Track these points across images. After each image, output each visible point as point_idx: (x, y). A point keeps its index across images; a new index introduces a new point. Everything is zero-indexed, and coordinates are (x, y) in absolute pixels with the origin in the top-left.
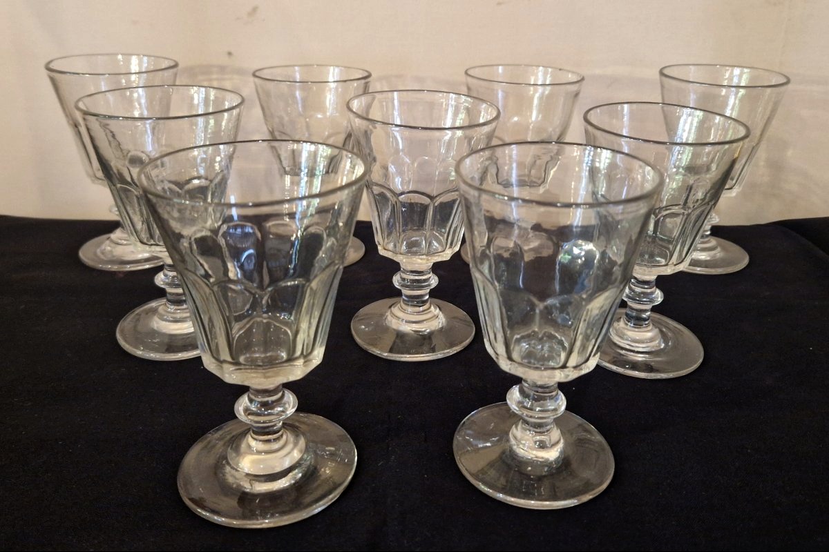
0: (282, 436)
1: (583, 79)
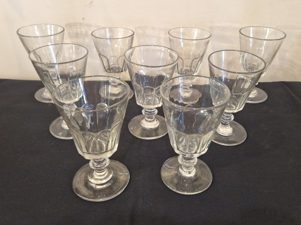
0: (104, 171)
1: (211, 36)
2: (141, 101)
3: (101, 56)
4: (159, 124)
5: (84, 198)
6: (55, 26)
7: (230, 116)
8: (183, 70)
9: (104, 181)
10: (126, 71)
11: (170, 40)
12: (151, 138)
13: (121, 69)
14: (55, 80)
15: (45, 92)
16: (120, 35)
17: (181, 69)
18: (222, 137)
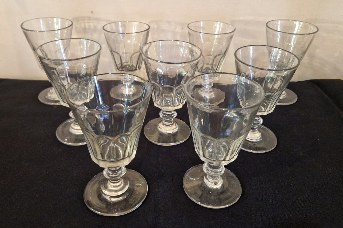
1: (235, 30)
2: (158, 103)
3: (113, 52)
4: (178, 129)
5: (97, 212)
6: (63, 19)
7: (259, 119)
8: (204, 68)
9: (120, 193)
10: (140, 69)
11: (189, 34)
12: (169, 144)
13: (135, 67)
14: (63, 79)
15: (50, 93)
16: (134, 30)
17: (202, 67)
18: (249, 143)
